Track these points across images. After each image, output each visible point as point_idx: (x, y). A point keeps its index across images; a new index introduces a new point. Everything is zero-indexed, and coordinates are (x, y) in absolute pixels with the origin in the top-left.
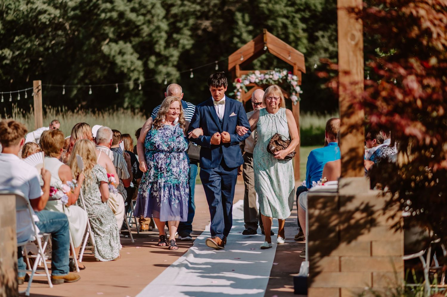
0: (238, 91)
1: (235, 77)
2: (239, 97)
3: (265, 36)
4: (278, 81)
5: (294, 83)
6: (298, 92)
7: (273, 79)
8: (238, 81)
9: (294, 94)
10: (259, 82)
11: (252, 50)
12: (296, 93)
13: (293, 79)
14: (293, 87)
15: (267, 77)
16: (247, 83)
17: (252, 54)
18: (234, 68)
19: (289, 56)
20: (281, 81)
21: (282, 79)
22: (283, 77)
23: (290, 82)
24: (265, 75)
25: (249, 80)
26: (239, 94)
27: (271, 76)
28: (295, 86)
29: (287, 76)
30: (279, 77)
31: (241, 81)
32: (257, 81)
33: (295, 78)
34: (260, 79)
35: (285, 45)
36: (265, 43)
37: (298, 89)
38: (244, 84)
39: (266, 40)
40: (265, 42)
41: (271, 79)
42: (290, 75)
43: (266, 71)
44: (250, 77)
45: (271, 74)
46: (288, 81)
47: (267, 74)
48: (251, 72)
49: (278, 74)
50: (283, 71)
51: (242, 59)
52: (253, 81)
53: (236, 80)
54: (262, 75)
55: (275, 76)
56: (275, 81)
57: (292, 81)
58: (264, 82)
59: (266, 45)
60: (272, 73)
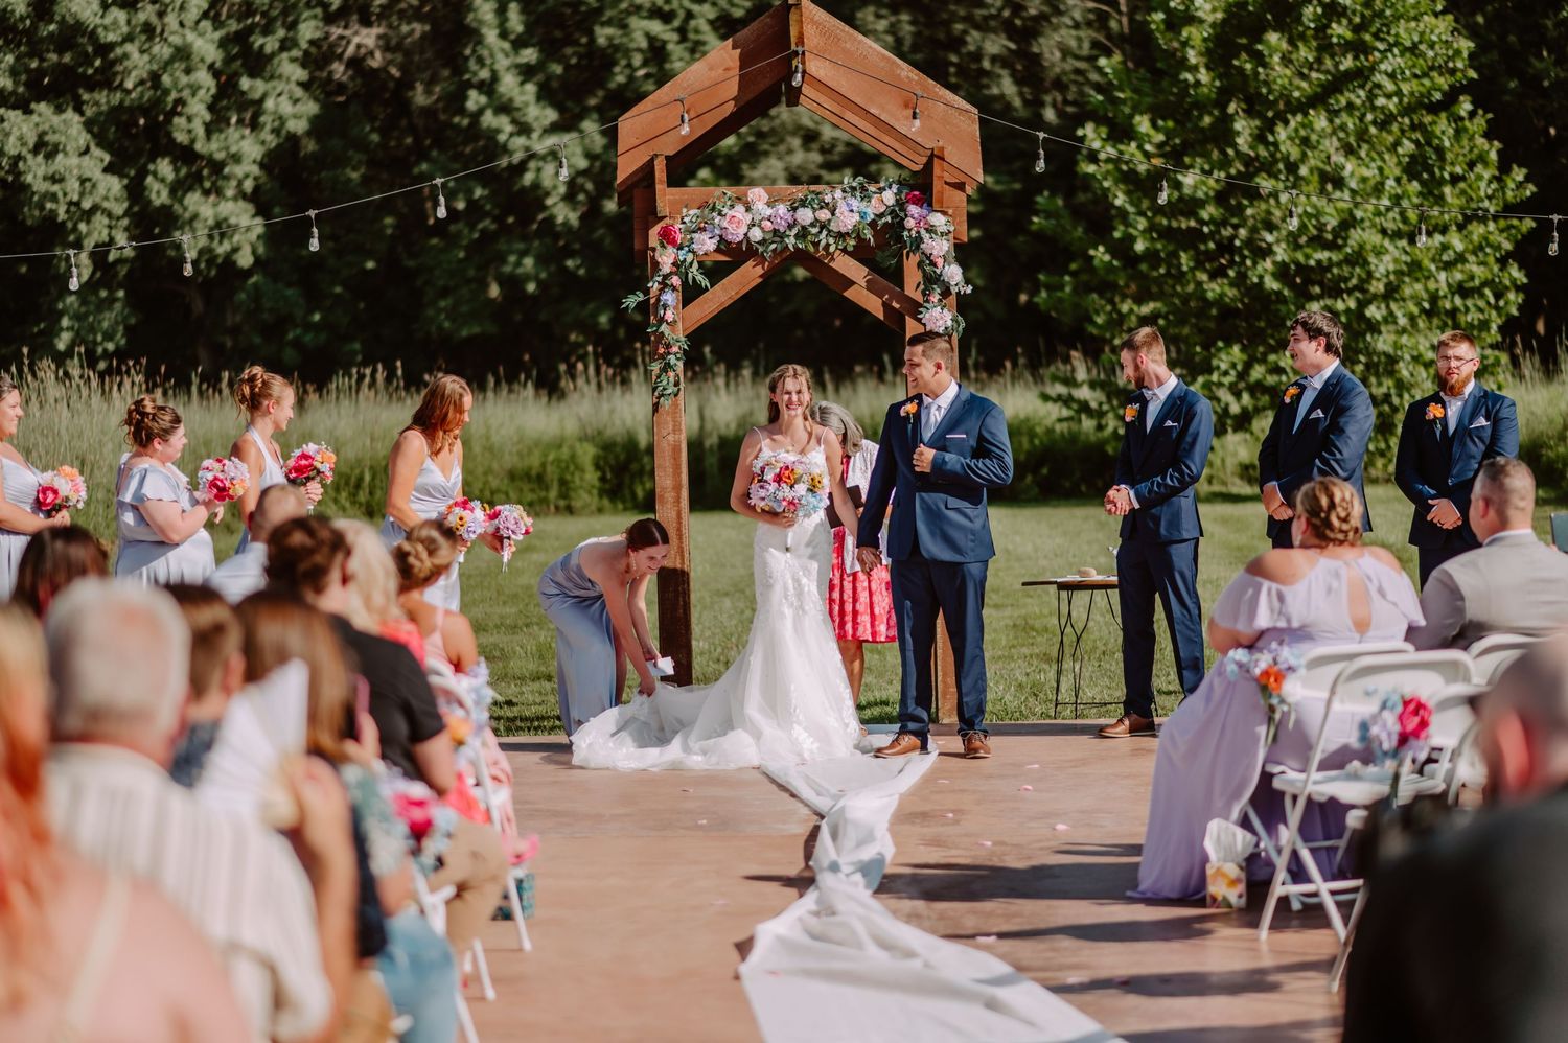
0: (664, 286)
1: (652, 216)
2: (669, 315)
3: (793, 16)
4: (857, 232)
5: (939, 247)
6: (954, 290)
7: (833, 227)
8: (667, 237)
9: (935, 298)
10: (763, 242)
11: (732, 88)
12: (946, 293)
13: (931, 230)
14: (934, 264)
15: (805, 216)
16: (706, 244)
17: (730, 107)
18: (646, 174)
19: (914, 117)
20: (868, 234)
21: (873, 224)
22: (881, 216)
23: (919, 240)
24: (794, 209)
25: (717, 232)
26: (669, 297)
27: (824, 215)
28: (940, 262)
29: (898, 212)
30: (863, 215)
31: (679, 238)
32: (756, 235)
33: (938, 220)
34: (768, 225)
35: (894, 62)
36: (796, 54)
37: (954, 274)
38: (694, 252)
39: (801, 41)
40: (793, 47)
41: (823, 226)
42: (913, 209)
43: (799, 192)
44: (720, 214)
45: (824, 205)
46: (906, 233)
47: (803, 203)
48: (730, 192)
49: (855, 203)
50: (881, 190)
51: (685, 130)
52: (736, 234)
53: (654, 232)
54: (782, 209)
55: (842, 208)
56: (841, 236)
57: (925, 236)
58: (791, 242)
59: (803, 63)
60: (828, 199)
